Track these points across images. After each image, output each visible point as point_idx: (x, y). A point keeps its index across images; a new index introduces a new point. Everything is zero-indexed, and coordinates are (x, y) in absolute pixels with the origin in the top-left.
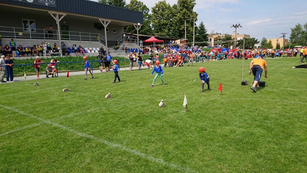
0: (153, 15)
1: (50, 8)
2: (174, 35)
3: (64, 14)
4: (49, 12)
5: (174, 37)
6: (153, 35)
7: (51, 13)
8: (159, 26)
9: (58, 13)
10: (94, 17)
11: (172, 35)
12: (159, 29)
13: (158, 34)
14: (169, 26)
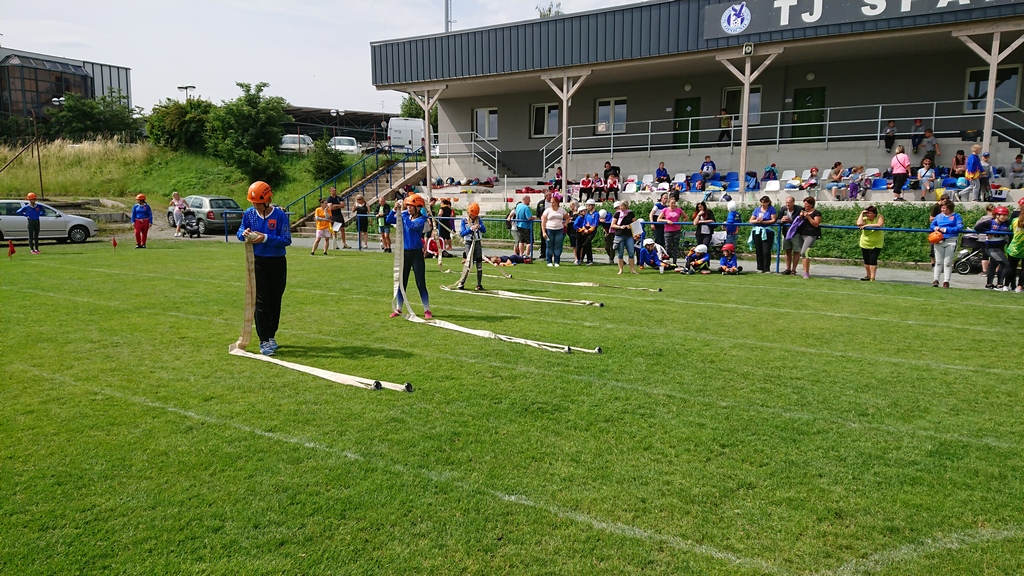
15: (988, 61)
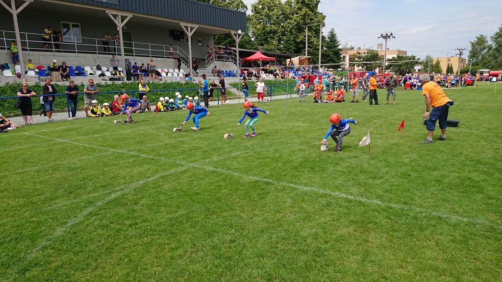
0: (253, 16)
1: (109, 5)
2: (287, 50)
3: (130, 16)
4: (107, 12)
5: (288, 53)
6: (257, 49)
7: (110, 12)
8: (264, 34)
11: (284, 50)
12: (264, 40)
13: (262, 47)
14: (280, 35)
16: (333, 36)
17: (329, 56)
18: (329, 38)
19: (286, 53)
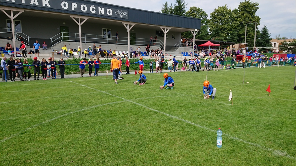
0: (211, 20)
1: (124, 19)
2: (233, 39)
3: (134, 24)
4: (122, 23)
5: (232, 41)
6: (210, 39)
7: (124, 23)
8: (217, 30)
9: (129, 24)
10: (157, 26)
11: (230, 39)
12: (217, 34)
13: (215, 38)
14: (228, 31)
15: (11, 18)
16: (265, 30)
17: (262, 43)
18: (263, 32)
19: (231, 41)
